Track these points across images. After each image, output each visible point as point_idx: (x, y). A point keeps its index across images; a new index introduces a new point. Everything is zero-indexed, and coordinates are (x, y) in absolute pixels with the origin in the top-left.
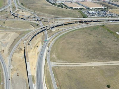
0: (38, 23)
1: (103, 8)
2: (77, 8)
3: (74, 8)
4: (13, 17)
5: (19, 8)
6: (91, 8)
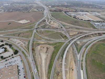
2: (86, 20)
5: (51, 19)
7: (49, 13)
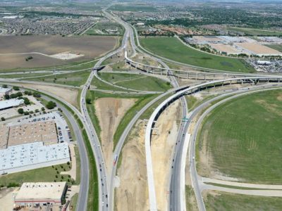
0: (169, 81)
2: (234, 54)
3: (228, 54)
4: (128, 66)
6: (260, 55)
7: (135, 39)
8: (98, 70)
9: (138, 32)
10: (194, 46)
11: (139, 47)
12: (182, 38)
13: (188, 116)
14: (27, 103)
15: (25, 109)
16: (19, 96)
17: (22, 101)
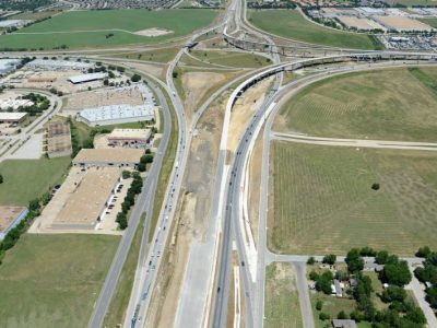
0: (270, 58)
1: (429, 30)
3: (359, 29)
4: (225, 43)
7: (242, 12)
8: (190, 47)
9: (248, 4)
10: (317, 20)
11: (244, 23)
12: (305, 10)
13: (280, 88)
14: (112, 76)
15: (111, 81)
16: (103, 70)
17: (107, 74)
